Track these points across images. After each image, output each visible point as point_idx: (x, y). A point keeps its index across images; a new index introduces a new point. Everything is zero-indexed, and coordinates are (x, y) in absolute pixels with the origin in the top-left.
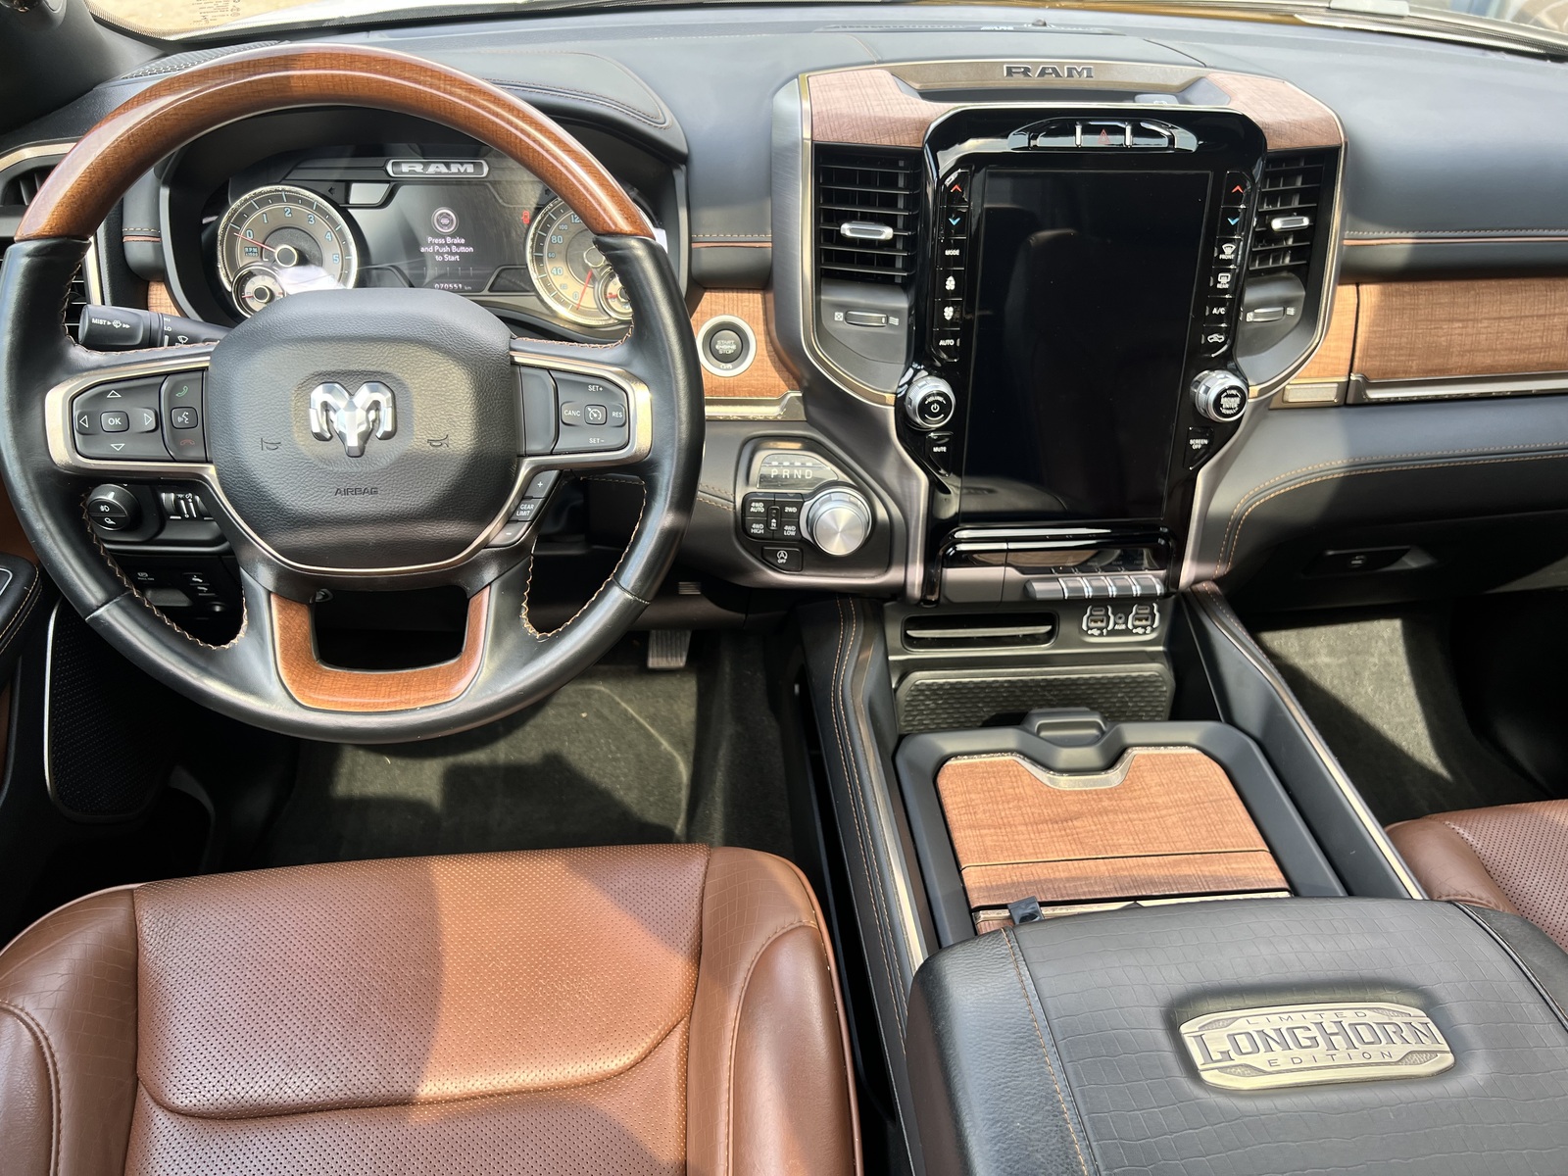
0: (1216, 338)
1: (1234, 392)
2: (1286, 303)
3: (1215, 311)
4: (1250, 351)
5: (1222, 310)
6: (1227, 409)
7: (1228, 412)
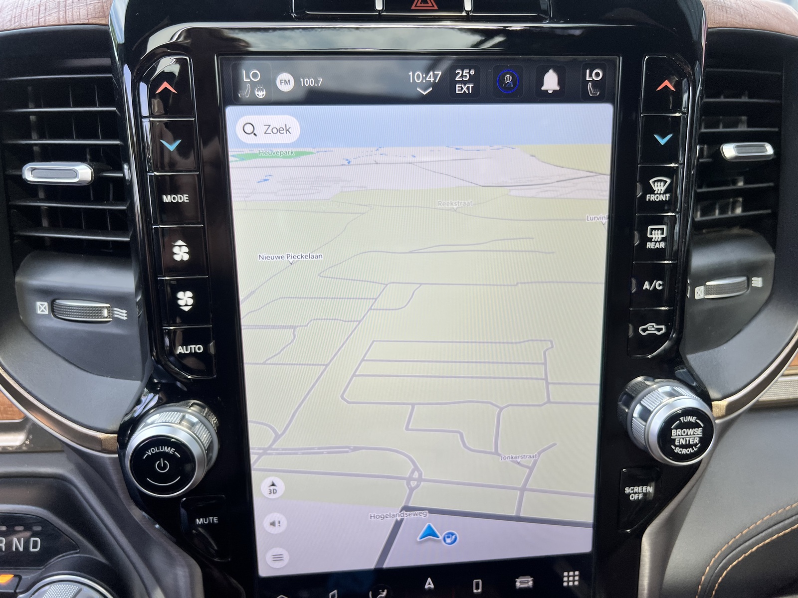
0: (652, 328)
1: (692, 419)
2: (749, 270)
3: (646, 286)
4: (708, 342)
5: (658, 285)
6: (682, 446)
7: (684, 451)
